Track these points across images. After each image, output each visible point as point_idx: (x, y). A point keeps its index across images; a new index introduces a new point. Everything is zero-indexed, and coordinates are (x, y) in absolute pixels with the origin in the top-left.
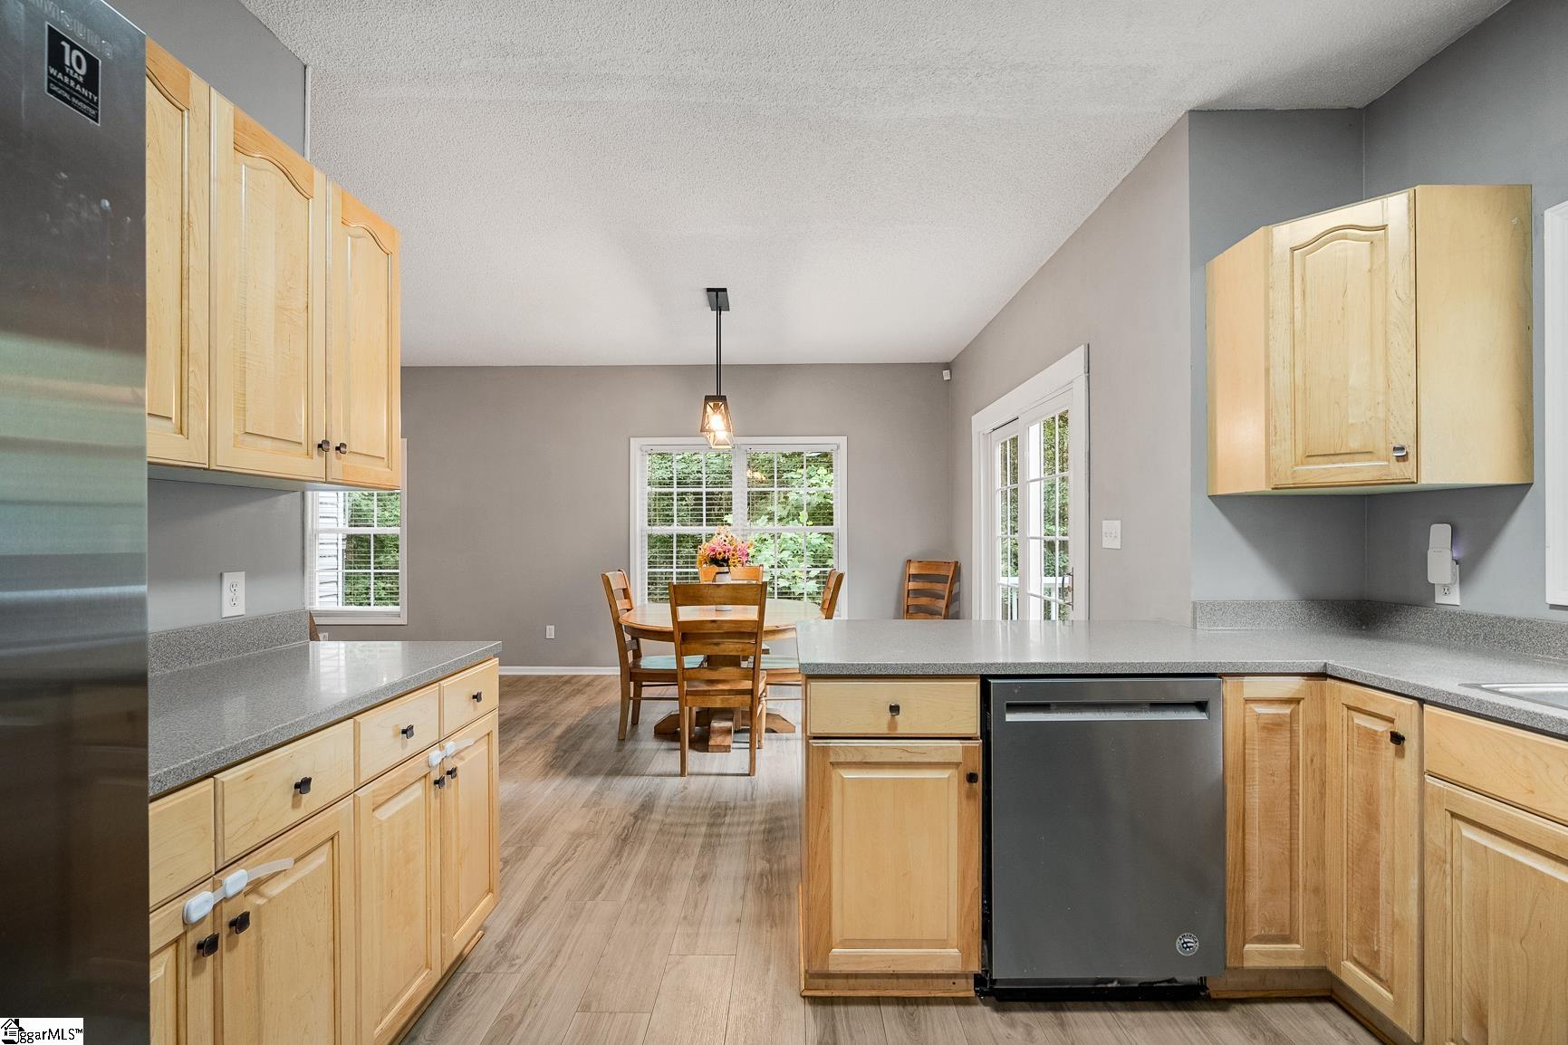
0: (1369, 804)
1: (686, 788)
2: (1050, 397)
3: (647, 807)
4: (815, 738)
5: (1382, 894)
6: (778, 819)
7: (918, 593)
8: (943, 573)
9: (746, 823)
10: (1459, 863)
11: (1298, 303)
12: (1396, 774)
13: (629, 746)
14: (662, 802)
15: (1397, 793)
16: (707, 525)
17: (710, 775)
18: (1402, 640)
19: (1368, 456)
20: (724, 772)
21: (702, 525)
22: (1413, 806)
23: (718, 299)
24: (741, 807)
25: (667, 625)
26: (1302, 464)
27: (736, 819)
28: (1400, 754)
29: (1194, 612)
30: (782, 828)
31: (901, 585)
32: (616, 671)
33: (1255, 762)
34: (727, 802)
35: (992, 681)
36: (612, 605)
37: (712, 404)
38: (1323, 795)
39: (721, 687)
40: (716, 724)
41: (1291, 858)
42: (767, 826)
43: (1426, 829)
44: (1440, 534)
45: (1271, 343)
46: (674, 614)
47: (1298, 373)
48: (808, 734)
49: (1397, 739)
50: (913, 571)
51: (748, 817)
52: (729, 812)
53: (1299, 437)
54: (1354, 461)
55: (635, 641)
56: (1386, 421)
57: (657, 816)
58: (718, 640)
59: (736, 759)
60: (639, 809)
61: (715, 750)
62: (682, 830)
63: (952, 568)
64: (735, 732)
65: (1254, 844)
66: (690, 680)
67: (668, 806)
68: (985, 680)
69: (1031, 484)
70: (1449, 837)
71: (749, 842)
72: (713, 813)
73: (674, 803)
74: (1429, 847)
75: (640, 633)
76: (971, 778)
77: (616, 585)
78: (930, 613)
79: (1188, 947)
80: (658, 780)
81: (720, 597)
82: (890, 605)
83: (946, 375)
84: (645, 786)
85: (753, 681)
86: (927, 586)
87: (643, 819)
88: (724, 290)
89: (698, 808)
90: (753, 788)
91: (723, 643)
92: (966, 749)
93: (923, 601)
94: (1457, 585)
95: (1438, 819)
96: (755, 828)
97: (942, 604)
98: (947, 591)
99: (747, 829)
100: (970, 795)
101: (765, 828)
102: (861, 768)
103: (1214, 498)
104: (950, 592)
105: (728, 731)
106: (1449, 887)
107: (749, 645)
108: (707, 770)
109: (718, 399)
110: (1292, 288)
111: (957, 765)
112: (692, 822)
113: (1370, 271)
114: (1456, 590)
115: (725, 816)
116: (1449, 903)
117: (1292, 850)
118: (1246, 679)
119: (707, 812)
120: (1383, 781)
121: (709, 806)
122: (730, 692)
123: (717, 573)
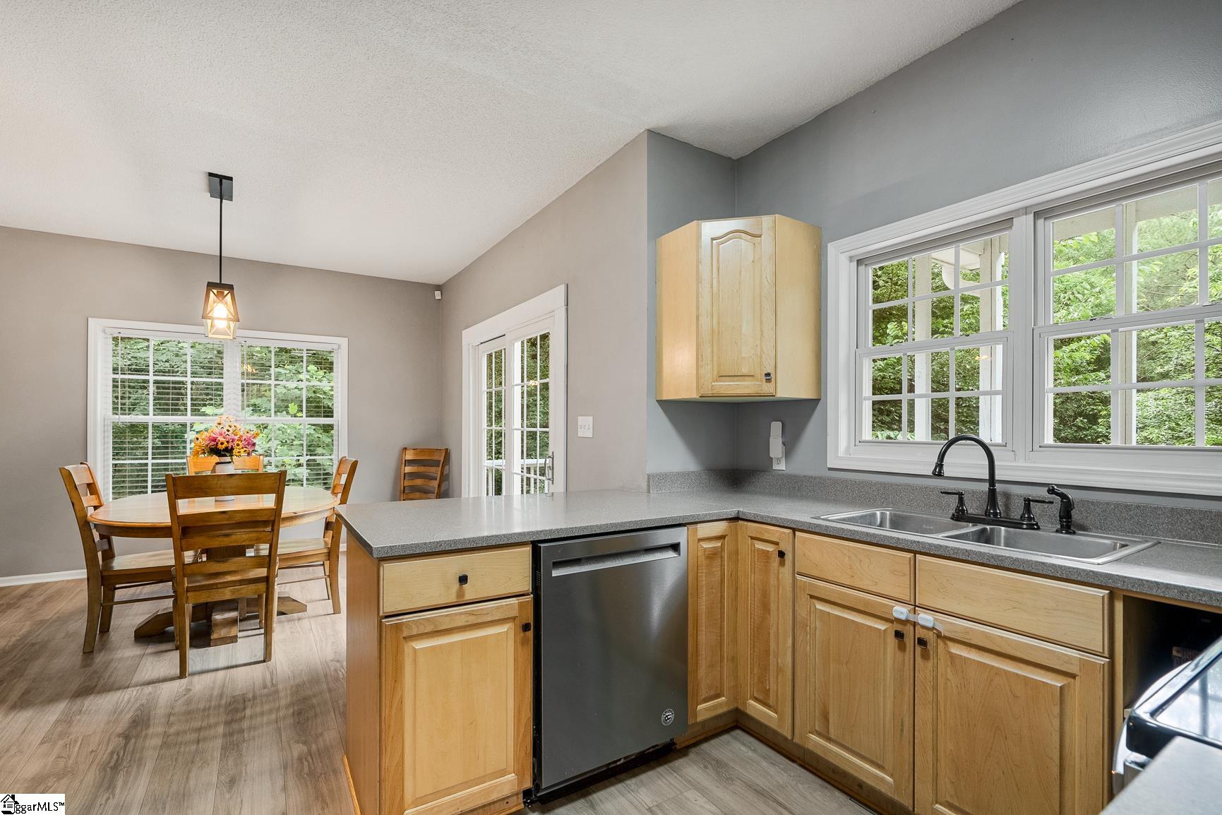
0: (765, 598)
1: (190, 690)
2: (534, 321)
3: (140, 722)
4: (387, 617)
5: (771, 653)
6: (306, 699)
7: (412, 475)
8: (435, 458)
9: (270, 711)
10: (814, 625)
11: (715, 275)
12: (780, 577)
13: (100, 659)
14: (161, 711)
15: (781, 588)
16: (192, 415)
17: (217, 670)
18: (756, 493)
19: (751, 378)
20: (234, 663)
21: (186, 415)
22: (790, 595)
23: (220, 185)
24: (261, 696)
25: (164, 518)
26: (717, 381)
27: (258, 709)
28: (782, 564)
29: (649, 482)
30: (313, 707)
31: (398, 469)
32: (82, 574)
33: (703, 581)
34: (243, 694)
35: (542, 545)
36: (76, 504)
37: (215, 291)
38: (736, 595)
39: (229, 578)
40: (218, 617)
41: (721, 642)
42: (296, 708)
43: (797, 608)
44: (776, 427)
45: (700, 299)
46: (173, 508)
47: (715, 321)
48: (381, 614)
49: (781, 554)
50: (409, 456)
51: (272, 705)
52: (249, 704)
53: (715, 363)
54: (744, 381)
55: (105, 540)
56: (761, 356)
57: (157, 728)
58: (228, 531)
59: (247, 646)
60: (129, 728)
61: (219, 643)
62: (194, 736)
63: (443, 454)
64: (241, 621)
65: (703, 638)
66: (191, 576)
67: (170, 715)
68: (535, 546)
69: (515, 387)
70: (809, 610)
71: (279, 730)
72: (230, 708)
73: (177, 710)
74: (798, 618)
75: (111, 531)
76: (526, 627)
77: (80, 479)
78: (423, 493)
79: (668, 719)
80: (150, 689)
81: (231, 488)
82: (387, 486)
83: (438, 295)
84: (132, 700)
85: (269, 568)
86: (422, 469)
87: (137, 736)
88: (231, 179)
89: (209, 709)
90: (272, 674)
91: (235, 534)
92: (521, 604)
93: (418, 482)
94: (784, 459)
95: (803, 599)
96: (281, 714)
97: (435, 484)
98: (439, 473)
99: (273, 716)
100: (524, 642)
101: (293, 712)
102: (432, 637)
103: (661, 403)
104: (442, 473)
105: (233, 622)
106: (808, 640)
107: (265, 533)
108: (212, 666)
109: (220, 287)
110: (712, 265)
111: (514, 618)
112: (205, 724)
113: (753, 262)
114: (783, 460)
115: (245, 709)
116: (808, 650)
117: (721, 636)
118: (699, 525)
119: (222, 710)
120: (773, 581)
121: (223, 702)
122: (242, 582)
123: (217, 464)
